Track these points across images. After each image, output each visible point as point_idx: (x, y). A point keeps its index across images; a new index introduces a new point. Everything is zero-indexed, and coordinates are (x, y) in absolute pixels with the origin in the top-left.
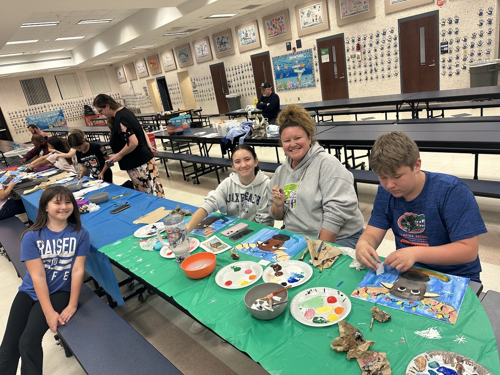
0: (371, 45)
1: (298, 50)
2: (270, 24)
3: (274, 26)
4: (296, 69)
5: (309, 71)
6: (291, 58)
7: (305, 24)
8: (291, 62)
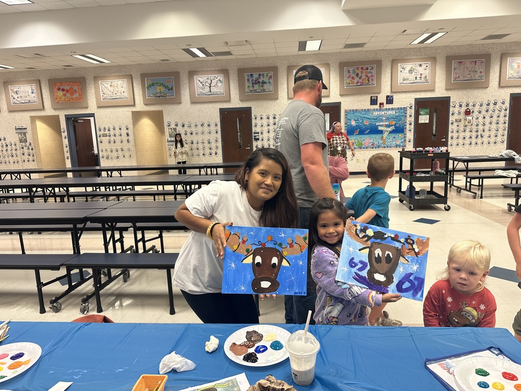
0: (480, 112)
1: (386, 106)
2: (351, 71)
3: (357, 75)
4: (380, 125)
5: (399, 130)
6: (376, 113)
7: (404, 80)
8: (375, 118)
